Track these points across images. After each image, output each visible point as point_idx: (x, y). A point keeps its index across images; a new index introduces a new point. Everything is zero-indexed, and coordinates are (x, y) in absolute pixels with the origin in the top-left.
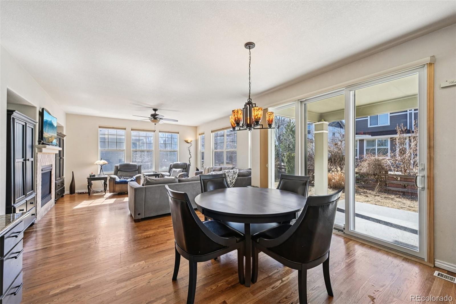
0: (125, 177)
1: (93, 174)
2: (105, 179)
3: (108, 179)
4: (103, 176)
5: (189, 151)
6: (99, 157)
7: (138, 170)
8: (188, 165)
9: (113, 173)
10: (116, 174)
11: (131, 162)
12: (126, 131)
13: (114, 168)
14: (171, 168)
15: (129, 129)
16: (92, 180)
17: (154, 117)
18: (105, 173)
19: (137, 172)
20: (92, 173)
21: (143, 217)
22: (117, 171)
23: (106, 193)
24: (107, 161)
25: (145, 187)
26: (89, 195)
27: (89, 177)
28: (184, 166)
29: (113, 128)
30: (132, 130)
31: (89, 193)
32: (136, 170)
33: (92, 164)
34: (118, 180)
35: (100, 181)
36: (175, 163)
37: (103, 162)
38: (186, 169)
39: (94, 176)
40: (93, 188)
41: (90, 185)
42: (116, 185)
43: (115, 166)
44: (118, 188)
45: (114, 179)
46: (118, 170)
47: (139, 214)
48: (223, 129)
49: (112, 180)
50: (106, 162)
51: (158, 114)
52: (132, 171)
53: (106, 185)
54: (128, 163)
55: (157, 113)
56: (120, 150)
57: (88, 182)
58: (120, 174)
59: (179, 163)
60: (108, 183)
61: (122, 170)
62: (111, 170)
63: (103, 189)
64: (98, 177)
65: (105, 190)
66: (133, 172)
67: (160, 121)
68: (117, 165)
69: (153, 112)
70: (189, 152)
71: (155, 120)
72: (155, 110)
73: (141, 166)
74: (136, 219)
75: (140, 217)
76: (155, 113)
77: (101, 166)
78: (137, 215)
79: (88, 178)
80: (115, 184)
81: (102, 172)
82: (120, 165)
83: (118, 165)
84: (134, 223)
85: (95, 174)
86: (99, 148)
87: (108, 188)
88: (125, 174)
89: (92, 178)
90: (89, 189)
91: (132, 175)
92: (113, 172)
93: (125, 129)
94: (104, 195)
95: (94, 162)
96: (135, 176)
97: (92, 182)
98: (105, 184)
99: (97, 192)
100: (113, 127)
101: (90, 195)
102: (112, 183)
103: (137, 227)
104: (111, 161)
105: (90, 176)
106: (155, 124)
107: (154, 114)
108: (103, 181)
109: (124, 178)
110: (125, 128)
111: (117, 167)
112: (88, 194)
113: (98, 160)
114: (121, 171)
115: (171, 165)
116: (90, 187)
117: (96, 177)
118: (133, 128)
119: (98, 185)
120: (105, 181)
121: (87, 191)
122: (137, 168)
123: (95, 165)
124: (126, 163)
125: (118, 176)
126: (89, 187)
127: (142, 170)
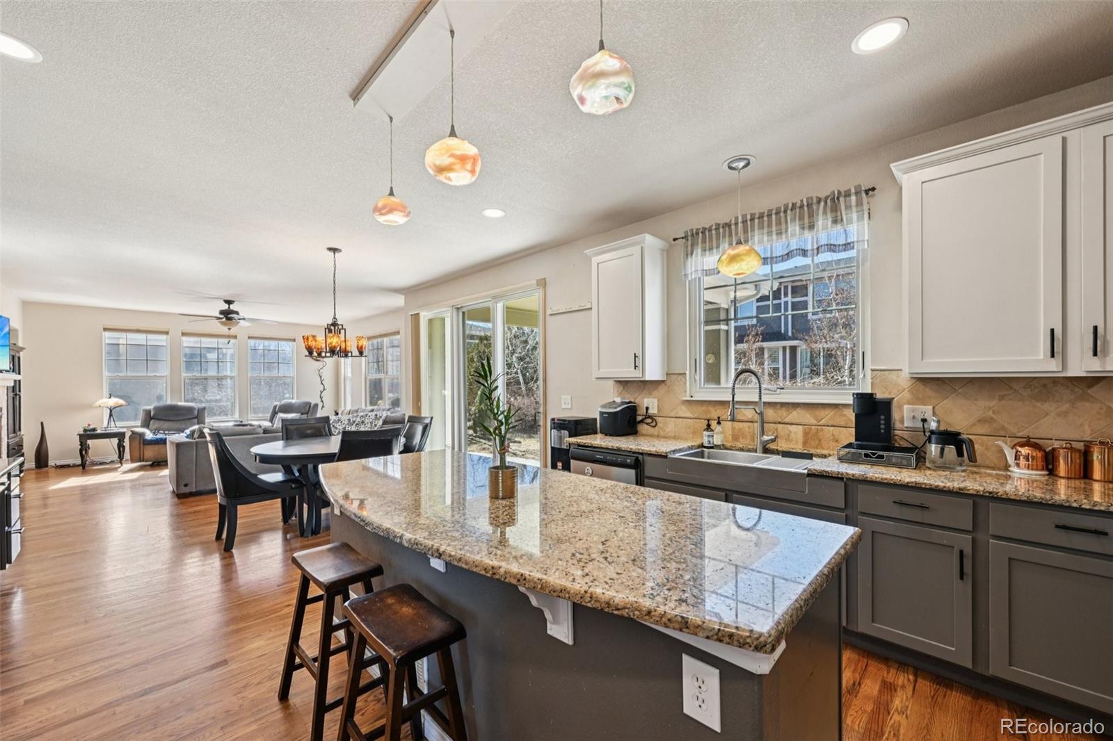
0: (166, 432)
1: (91, 427)
2: (121, 436)
3: (128, 435)
4: (116, 430)
5: (321, 377)
6: (106, 392)
7: (197, 417)
8: (312, 405)
9: (139, 424)
10: (146, 424)
11: (181, 401)
12: (168, 336)
13: (141, 415)
14: (274, 413)
15: (175, 331)
16: (89, 439)
17: (228, 316)
18: (118, 424)
19: (196, 420)
20: (89, 425)
21: (194, 490)
22: (148, 419)
23: (124, 465)
24: (125, 400)
25: (196, 442)
26: (84, 468)
27: (82, 433)
28: (304, 407)
29: (138, 331)
30: (183, 334)
31: (83, 465)
32: (194, 418)
33: (90, 406)
34: (149, 435)
35: (108, 439)
36: (284, 402)
37: (114, 401)
38: (307, 413)
39: (94, 430)
40: (92, 456)
41: (84, 449)
42: (145, 446)
43: (144, 410)
44: (150, 452)
45: (141, 435)
46: (152, 418)
47: (186, 485)
48: (381, 336)
49: (137, 437)
50: (121, 402)
51: (234, 309)
52: (184, 420)
53: (124, 447)
54: (174, 403)
55: (233, 307)
56: (155, 376)
57: (80, 442)
58: (155, 426)
59: (294, 401)
60: (127, 443)
61: (160, 417)
62: (135, 419)
63: (116, 457)
64: (104, 432)
65: (121, 457)
66: (186, 421)
67: (239, 322)
68: (148, 408)
69: (225, 307)
70: (319, 378)
71: (229, 322)
72: (229, 302)
73: (204, 408)
74: (179, 492)
75: (187, 490)
76: (229, 308)
77: (111, 411)
78: (182, 486)
79: (80, 436)
80: (144, 444)
81: (112, 423)
82: (156, 408)
83: (151, 407)
84: (176, 499)
85: (96, 427)
86: (106, 373)
87: (127, 455)
88: (166, 425)
89: (88, 435)
90: (82, 457)
91: (183, 426)
92: (140, 422)
93: (167, 333)
94: (119, 467)
95: (95, 402)
96: (188, 428)
97: (89, 442)
98: (121, 447)
99: (101, 464)
100: (138, 328)
101: (86, 468)
102: (136, 443)
103: (182, 503)
104: (134, 399)
105: (85, 430)
106: (229, 329)
107: (226, 310)
108: (115, 441)
109: (164, 433)
110: (167, 330)
111: (148, 412)
112: (81, 468)
113: (102, 398)
114: (159, 420)
115: (275, 407)
116: (86, 452)
117: (99, 431)
118: (184, 331)
119: (103, 448)
120: (119, 440)
121: (79, 461)
122: (196, 412)
123: (97, 407)
124: (169, 402)
125: (151, 431)
126: (84, 452)
127: (206, 419)
